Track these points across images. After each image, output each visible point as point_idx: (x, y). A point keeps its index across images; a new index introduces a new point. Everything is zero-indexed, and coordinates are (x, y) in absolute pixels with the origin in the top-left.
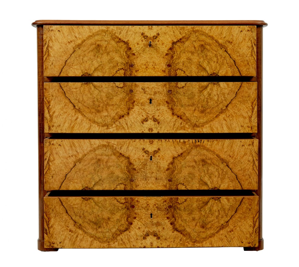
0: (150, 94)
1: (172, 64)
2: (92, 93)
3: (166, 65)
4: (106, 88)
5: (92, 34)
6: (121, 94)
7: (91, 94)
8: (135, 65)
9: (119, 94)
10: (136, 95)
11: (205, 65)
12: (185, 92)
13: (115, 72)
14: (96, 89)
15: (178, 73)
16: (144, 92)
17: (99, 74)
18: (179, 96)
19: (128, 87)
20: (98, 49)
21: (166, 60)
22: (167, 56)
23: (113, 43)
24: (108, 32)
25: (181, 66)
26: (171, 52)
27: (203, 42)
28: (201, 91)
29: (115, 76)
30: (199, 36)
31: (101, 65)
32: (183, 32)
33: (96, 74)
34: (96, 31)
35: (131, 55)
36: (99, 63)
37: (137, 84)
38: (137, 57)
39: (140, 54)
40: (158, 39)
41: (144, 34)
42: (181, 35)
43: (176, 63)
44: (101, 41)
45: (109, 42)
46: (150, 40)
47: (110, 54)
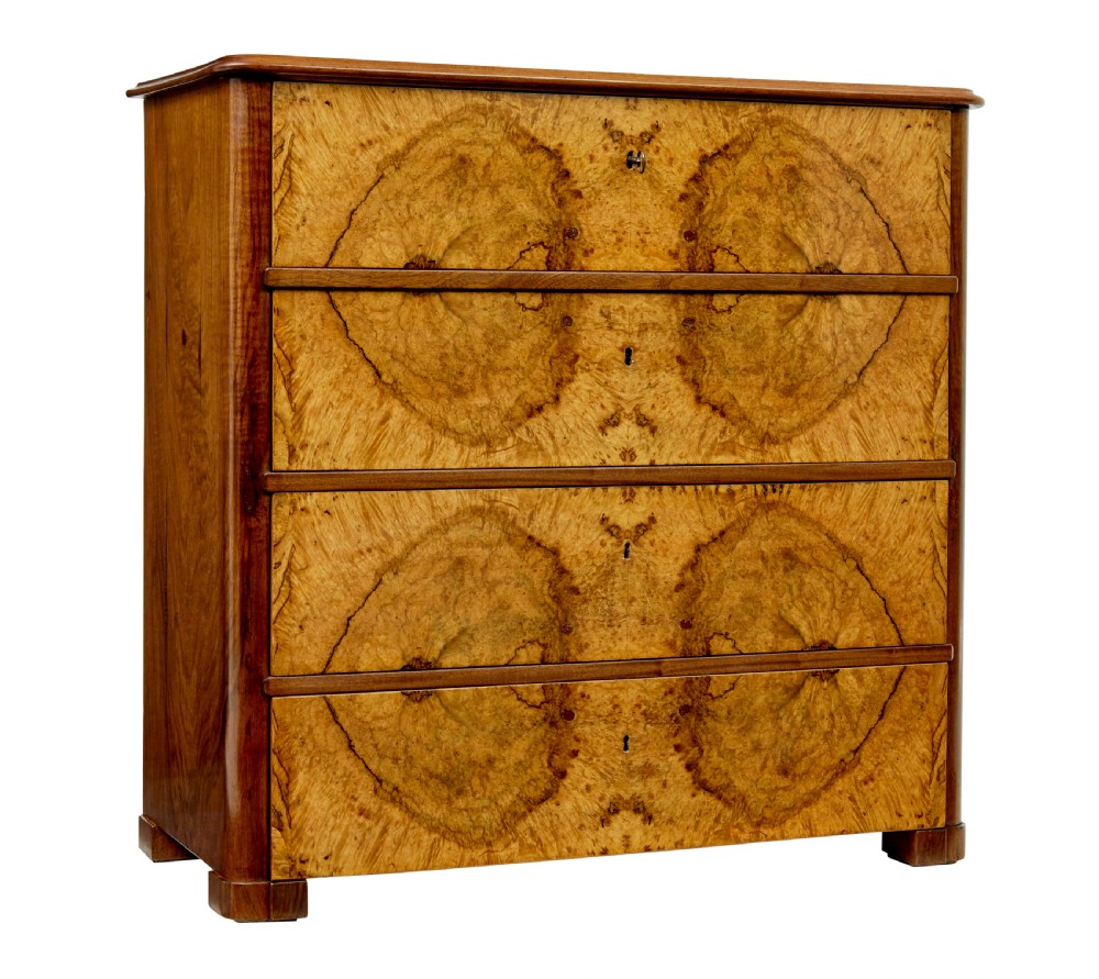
0: (626, 332)
1: (699, 232)
2: (437, 326)
3: (680, 232)
4: (485, 309)
5: (440, 119)
6: (534, 331)
7: (435, 331)
8: (581, 230)
9: (526, 332)
10: (583, 334)
11: (800, 235)
12: (734, 324)
13: (516, 254)
14: (453, 312)
15: (716, 261)
16: (606, 325)
17: (463, 262)
18: (716, 337)
19: (555, 306)
20: (462, 171)
21: (680, 215)
22: (683, 203)
23: (510, 151)
24: (495, 113)
25: (728, 239)
26: (697, 191)
27: (794, 159)
28: (784, 324)
29: (516, 268)
30: (783, 139)
31: (469, 229)
32: (732, 122)
33: (453, 262)
34: (456, 107)
35: (568, 197)
36: (464, 223)
37: (586, 296)
38: (589, 206)
39: (598, 193)
40: (654, 143)
41: (612, 123)
42: (728, 131)
43: (711, 226)
44: (470, 143)
45: (497, 148)
46: (630, 148)
47: (501, 189)
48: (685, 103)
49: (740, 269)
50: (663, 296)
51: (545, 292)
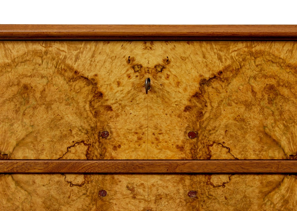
0: (145, 201)
1: (199, 132)
2: (11, 197)
3: (185, 132)
4: (44, 186)
5: (9, 61)
6: (79, 200)
7: (9, 200)
8: (111, 132)
9: (73, 201)
10: (114, 202)
11: (278, 133)
12: (227, 195)
13: (64, 149)
14: (21, 187)
15: (213, 152)
16: (131, 195)
17: (27, 155)
18: (213, 204)
19: (94, 183)
20: (26, 95)
21: (185, 121)
22: (188, 113)
23: (60, 81)
24: (48, 55)
25: (221, 137)
26: (198, 104)
27: (273, 80)
28: (266, 195)
29: (64, 158)
30: (265, 66)
31: (31, 132)
32: (225, 55)
33: (19, 155)
34: (21, 53)
35: (102, 110)
36: (27, 129)
37: (116, 177)
38: (117, 116)
39: (123, 107)
40: (165, 72)
41: (133, 60)
42: (222, 62)
43: (209, 128)
44: (31, 76)
45: (50, 79)
46: (147, 76)
47: (53, 106)
48: (188, 43)
49: (232, 158)
50: (173, 176)
51: (85, 174)
